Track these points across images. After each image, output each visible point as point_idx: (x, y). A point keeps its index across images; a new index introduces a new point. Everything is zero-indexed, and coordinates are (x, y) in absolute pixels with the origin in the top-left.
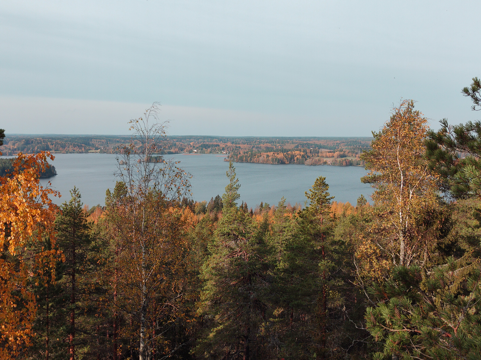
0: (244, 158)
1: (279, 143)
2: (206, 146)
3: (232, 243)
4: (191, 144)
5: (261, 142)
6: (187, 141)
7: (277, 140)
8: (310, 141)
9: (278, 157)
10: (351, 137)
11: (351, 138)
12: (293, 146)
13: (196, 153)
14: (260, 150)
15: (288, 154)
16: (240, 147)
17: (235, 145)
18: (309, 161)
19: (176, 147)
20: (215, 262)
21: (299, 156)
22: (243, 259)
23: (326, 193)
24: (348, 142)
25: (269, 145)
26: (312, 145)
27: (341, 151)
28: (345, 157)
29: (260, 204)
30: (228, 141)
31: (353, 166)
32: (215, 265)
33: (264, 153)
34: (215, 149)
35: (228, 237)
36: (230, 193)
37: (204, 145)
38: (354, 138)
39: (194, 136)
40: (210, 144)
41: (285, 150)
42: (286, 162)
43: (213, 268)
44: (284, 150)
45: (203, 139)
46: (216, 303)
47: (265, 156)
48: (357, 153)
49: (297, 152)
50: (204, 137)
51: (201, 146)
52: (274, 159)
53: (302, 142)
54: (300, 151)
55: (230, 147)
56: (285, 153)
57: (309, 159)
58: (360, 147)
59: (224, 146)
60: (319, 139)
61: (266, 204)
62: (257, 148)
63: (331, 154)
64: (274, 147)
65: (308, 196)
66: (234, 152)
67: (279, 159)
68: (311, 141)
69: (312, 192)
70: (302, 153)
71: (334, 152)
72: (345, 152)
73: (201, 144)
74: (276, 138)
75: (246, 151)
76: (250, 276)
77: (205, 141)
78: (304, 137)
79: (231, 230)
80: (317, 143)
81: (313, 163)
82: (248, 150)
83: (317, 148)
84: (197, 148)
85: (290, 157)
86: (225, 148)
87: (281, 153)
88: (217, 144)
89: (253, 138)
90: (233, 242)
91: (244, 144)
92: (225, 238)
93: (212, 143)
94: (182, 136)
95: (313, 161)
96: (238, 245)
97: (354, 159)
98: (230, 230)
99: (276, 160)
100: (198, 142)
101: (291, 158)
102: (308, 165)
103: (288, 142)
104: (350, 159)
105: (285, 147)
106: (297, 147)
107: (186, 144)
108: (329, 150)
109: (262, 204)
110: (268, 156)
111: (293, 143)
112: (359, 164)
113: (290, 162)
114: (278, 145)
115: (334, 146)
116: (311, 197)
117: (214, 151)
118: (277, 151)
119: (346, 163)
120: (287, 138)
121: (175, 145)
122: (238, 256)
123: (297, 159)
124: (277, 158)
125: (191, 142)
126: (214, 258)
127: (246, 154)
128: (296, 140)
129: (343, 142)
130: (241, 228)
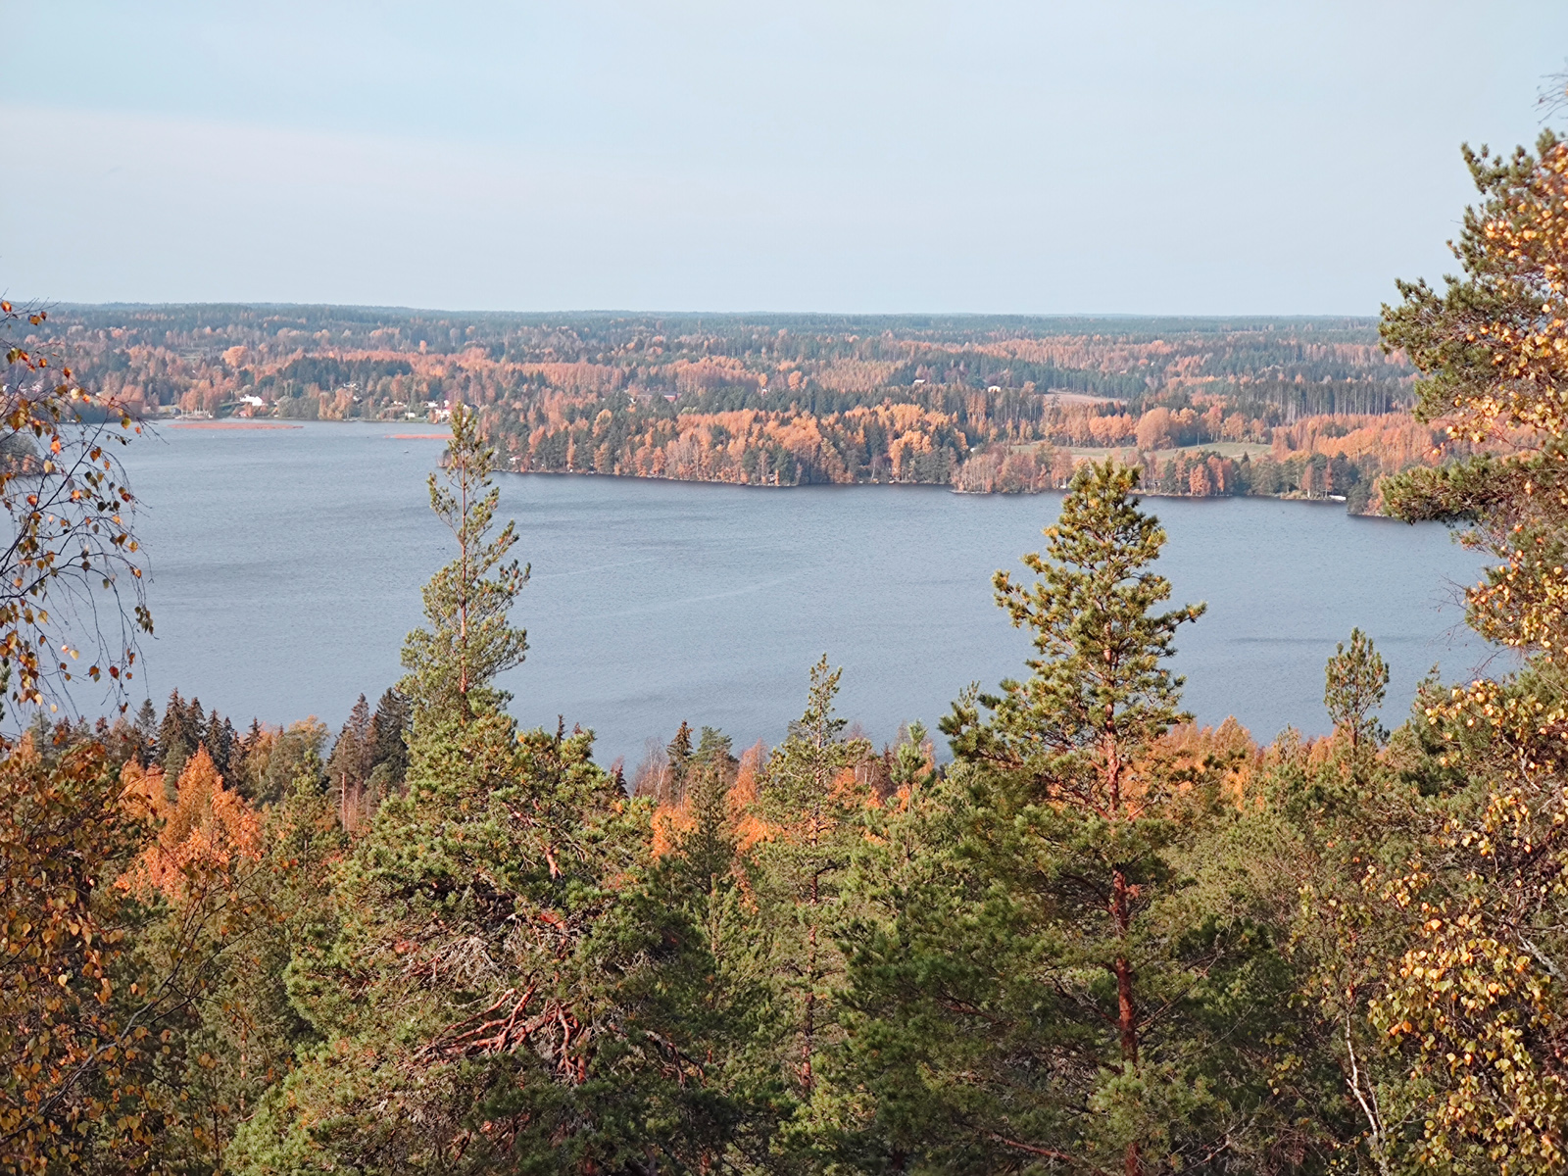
0: (572, 449)
1: (789, 351)
2: (328, 375)
3: (466, 955)
4: (229, 356)
5: (680, 346)
6: (202, 337)
7: (782, 332)
8: (984, 340)
9: (787, 443)
10: (1239, 319)
11: (1238, 324)
12: (879, 372)
13: (257, 413)
14: (670, 397)
15: (847, 424)
16: (542, 380)
17: (510, 367)
18: (978, 465)
19: (130, 378)
20: (337, 1096)
21: (916, 436)
22: (544, 1063)
23: (1143, 580)
24: (1218, 351)
25: (731, 367)
26: (997, 364)
27: (1180, 401)
28: (1206, 440)
29: (671, 736)
30: (463, 337)
31: (1255, 496)
32: (337, 1116)
33: (697, 418)
34: (385, 392)
35: (438, 905)
36: (460, 623)
37: (314, 362)
38: (1257, 323)
39: (246, 308)
40: (347, 357)
41: (831, 395)
42: (837, 476)
43: (323, 1137)
44: (821, 399)
45: (302, 327)
47: (705, 437)
48: (1275, 419)
49: (908, 412)
50: (314, 317)
51: (294, 370)
52: (763, 456)
53: (935, 346)
54: (924, 400)
55: (478, 376)
56: (831, 419)
57: (982, 451)
58: (1298, 378)
59: (439, 371)
61: (709, 733)
62: (652, 382)
63: (1115, 423)
64: (762, 379)
65: (1017, 599)
66: (508, 410)
67: (789, 454)
68: (989, 340)
69: (1043, 576)
70: (937, 418)
71: (1136, 412)
72: (1201, 409)
73: (291, 357)
74: (774, 321)
75: (579, 403)
77: (316, 343)
78: (944, 320)
79: (461, 855)
80: (1027, 349)
81: (1006, 481)
82: (592, 398)
83: (1029, 385)
84: (268, 382)
85: (860, 438)
86: (446, 384)
87: (805, 413)
88: (397, 356)
89: (627, 323)
90: (473, 940)
91: (567, 360)
92: (411, 910)
93: (360, 355)
94: (168, 310)
95: (1004, 467)
96: (506, 965)
97: (1257, 454)
98: (448, 852)
99: (772, 459)
100: (271, 348)
101: (867, 444)
102: (976, 492)
103: (848, 348)
104: (1233, 453)
105: (829, 380)
106: (906, 376)
107: (193, 359)
108: (1104, 401)
109: (684, 738)
110: (721, 435)
111: (878, 353)
112: (1293, 488)
113: (859, 474)
114: (784, 365)
115: (1133, 369)
116: (1034, 609)
117: (377, 403)
118: (780, 403)
119: (1212, 478)
120: (838, 319)
121: (123, 362)
122: (509, 1041)
123: (907, 452)
124: (777, 447)
125: (228, 344)
126: (333, 1063)
127: (582, 423)
128: (898, 337)
129: (1191, 351)
130: (534, 842)
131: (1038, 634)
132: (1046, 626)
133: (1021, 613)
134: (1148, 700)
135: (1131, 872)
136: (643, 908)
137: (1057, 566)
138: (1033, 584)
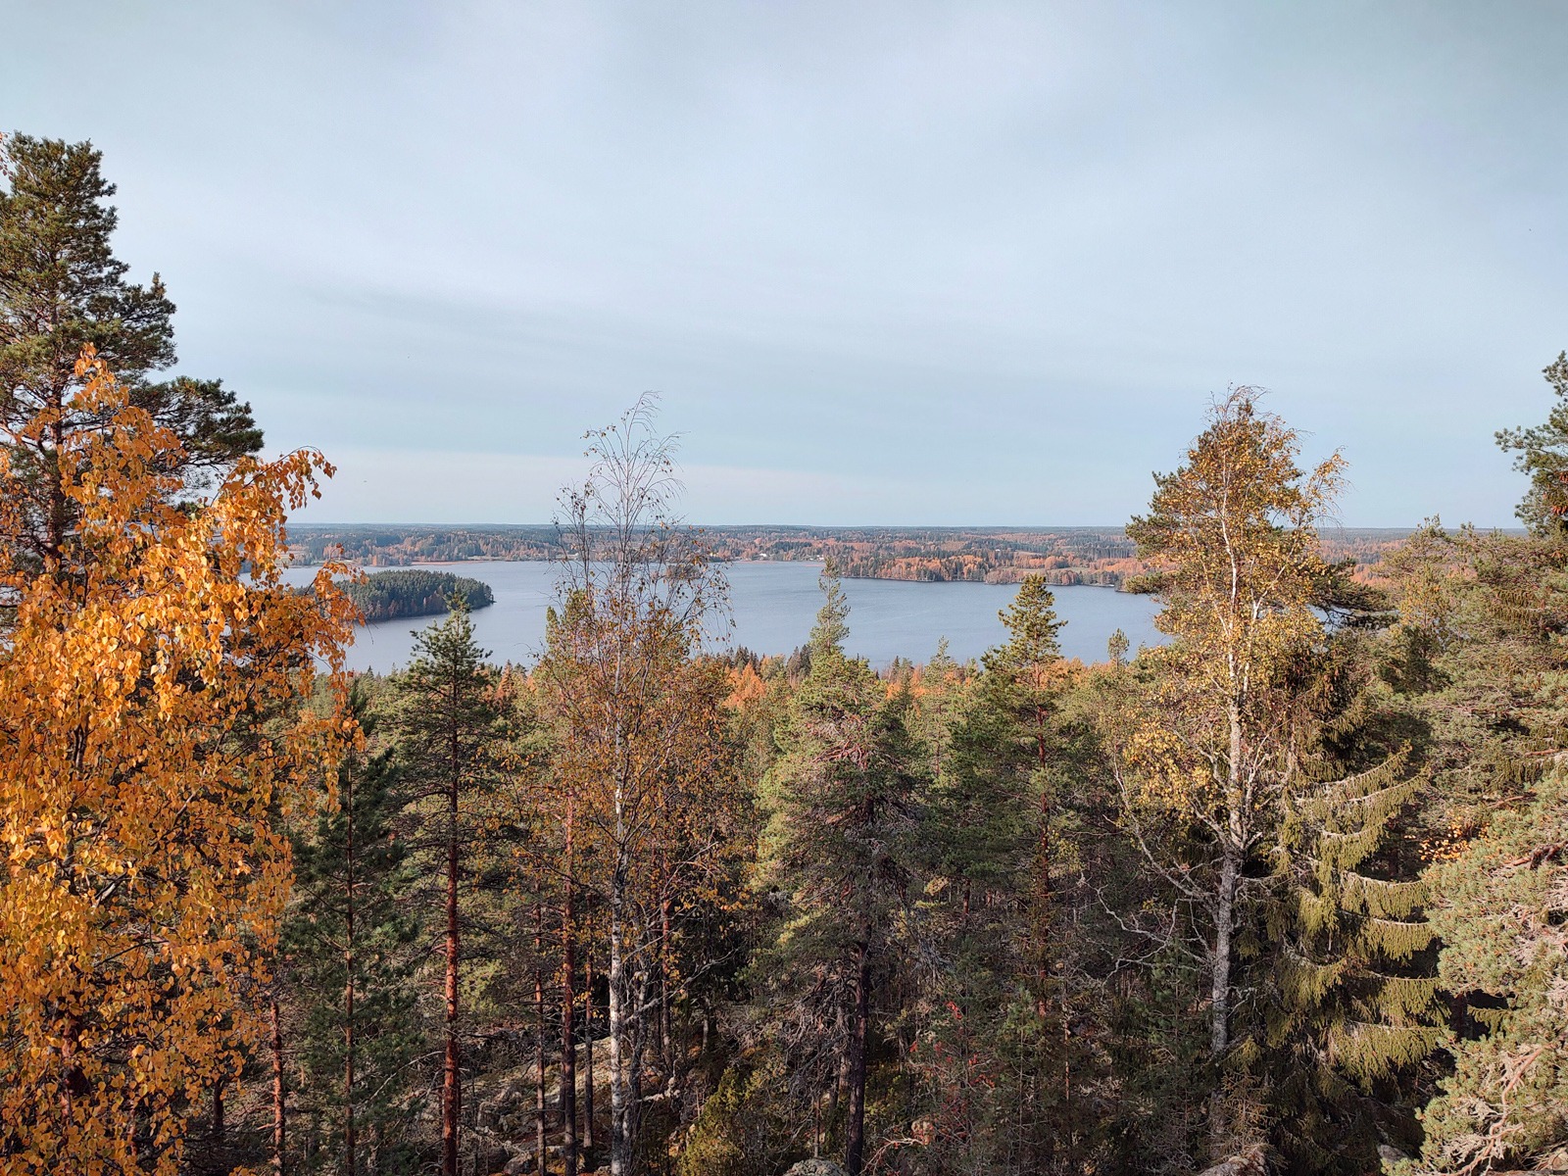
0: (862, 570)
1: (931, 539)
2: (786, 547)
3: (829, 728)
4: (757, 541)
5: (896, 537)
6: (749, 535)
7: (929, 533)
8: (994, 534)
9: (930, 568)
11: (1078, 529)
12: (960, 545)
13: (765, 559)
14: (893, 553)
15: (950, 561)
16: (852, 548)
17: (843, 544)
18: (992, 575)
19: (727, 548)
20: (790, 772)
21: (972, 565)
22: (854, 763)
23: (1047, 612)
24: (1072, 538)
25: (912, 544)
26: (998, 542)
27: (1059, 554)
28: (1068, 566)
30: (828, 535)
31: (1084, 585)
32: (790, 778)
33: (901, 560)
34: (804, 552)
35: (820, 713)
36: (828, 625)
37: (782, 543)
38: (1084, 529)
39: (762, 527)
40: (792, 541)
41: (944, 552)
42: (946, 578)
43: (787, 785)
44: (941, 554)
45: (779, 532)
46: (794, 864)
47: (904, 566)
48: (1090, 560)
49: (969, 558)
50: (782, 529)
51: (776, 546)
52: (922, 572)
53: (979, 536)
54: (975, 554)
55: (833, 547)
56: (944, 560)
57: (994, 570)
58: (1098, 547)
59: (820, 546)
60: (1012, 530)
61: (905, 660)
62: (887, 548)
63: (1038, 561)
64: (922, 547)
65: (1006, 618)
66: (842, 557)
67: (931, 571)
68: (996, 534)
69: (1014, 611)
70: (979, 560)
71: (1045, 558)
72: (1066, 557)
73: (775, 541)
74: (926, 529)
75: (864, 555)
76: (871, 803)
77: (783, 537)
78: (982, 528)
79: (827, 698)
80: (1009, 537)
81: (1002, 580)
82: (868, 554)
83: (1009, 549)
84: (768, 549)
85: (954, 566)
86: (822, 550)
87: (936, 558)
88: (808, 541)
89: (879, 530)
90: (831, 724)
91: (860, 542)
92: (812, 714)
93: (796, 541)
94: (739, 527)
95: (1001, 575)
96: (842, 732)
97: (1085, 571)
98: (824, 697)
99: (925, 573)
100: (769, 538)
101: (956, 568)
102: (992, 583)
103: (950, 537)
104: (1077, 571)
105: (944, 548)
106: (969, 547)
107: (746, 542)
108: (1034, 554)
109: (897, 661)
110: (909, 565)
111: (960, 539)
112: (1096, 582)
113: (953, 578)
114: (929, 543)
115: (1043, 544)
116: (1011, 622)
117: (801, 555)
118: (928, 555)
119: (1070, 579)
120: (947, 528)
121: (725, 543)
122: (843, 756)
123: (969, 571)
124: (927, 569)
125: (756, 537)
126: (789, 761)
127: (865, 562)
128: (966, 534)
129: (1063, 538)
130: (850, 694)
131: (1013, 630)
132: (1015, 627)
133: (1007, 623)
134: (1049, 652)
135: (1043, 707)
136: (885, 715)
137: (1019, 608)
138: (1011, 613)
